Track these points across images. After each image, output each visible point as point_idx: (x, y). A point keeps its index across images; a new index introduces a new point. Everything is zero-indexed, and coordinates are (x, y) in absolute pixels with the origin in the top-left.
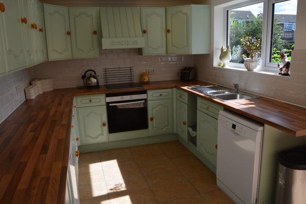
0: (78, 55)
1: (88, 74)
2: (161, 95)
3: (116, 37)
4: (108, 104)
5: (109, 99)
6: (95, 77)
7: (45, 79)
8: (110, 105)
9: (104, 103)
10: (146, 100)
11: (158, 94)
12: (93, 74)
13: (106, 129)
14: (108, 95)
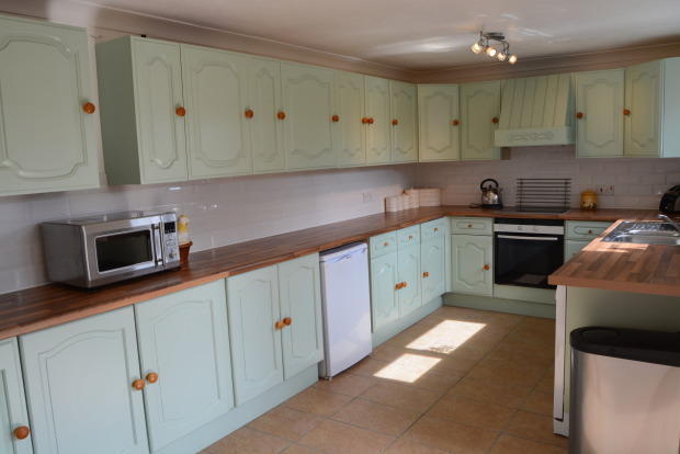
0: (469, 155)
1: (486, 185)
2: (590, 232)
3: (520, 127)
4: (496, 233)
5: (500, 228)
6: (496, 192)
7: (429, 188)
8: (499, 236)
9: (491, 233)
10: (561, 238)
11: (586, 230)
12: (493, 185)
13: (490, 274)
14: (497, 221)
